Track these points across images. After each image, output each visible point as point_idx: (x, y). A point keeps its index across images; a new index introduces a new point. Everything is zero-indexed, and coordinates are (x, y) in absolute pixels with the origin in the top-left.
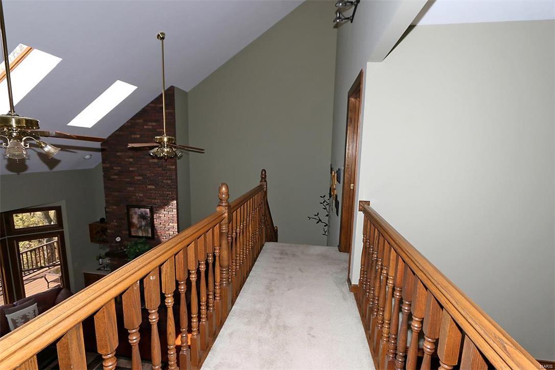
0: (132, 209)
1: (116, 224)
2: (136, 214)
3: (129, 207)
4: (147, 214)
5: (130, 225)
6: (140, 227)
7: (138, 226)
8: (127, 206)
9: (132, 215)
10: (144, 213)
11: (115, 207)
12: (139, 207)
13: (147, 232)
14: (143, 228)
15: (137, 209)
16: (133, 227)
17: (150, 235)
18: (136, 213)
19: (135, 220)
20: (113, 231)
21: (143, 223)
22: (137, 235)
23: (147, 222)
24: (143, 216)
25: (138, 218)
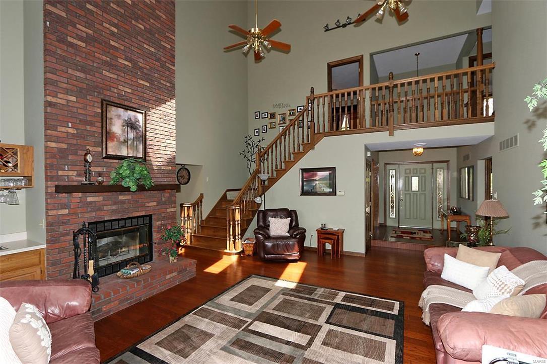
0: (114, 109)
1: (71, 131)
2: (119, 119)
3: (106, 104)
4: (138, 121)
5: (107, 135)
6: (126, 141)
7: (122, 139)
8: (102, 100)
9: (111, 119)
10: (133, 120)
11: (73, 99)
12: (127, 108)
13: (137, 150)
14: (130, 142)
15: (121, 110)
16: (113, 140)
17: (140, 155)
18: (119, 116)
19: (117, 128)
20: (64, 146)
21: (131, 135)
22: (118, 154)
23: (137, 133)
24: (131, 124)
25: (123, 126)
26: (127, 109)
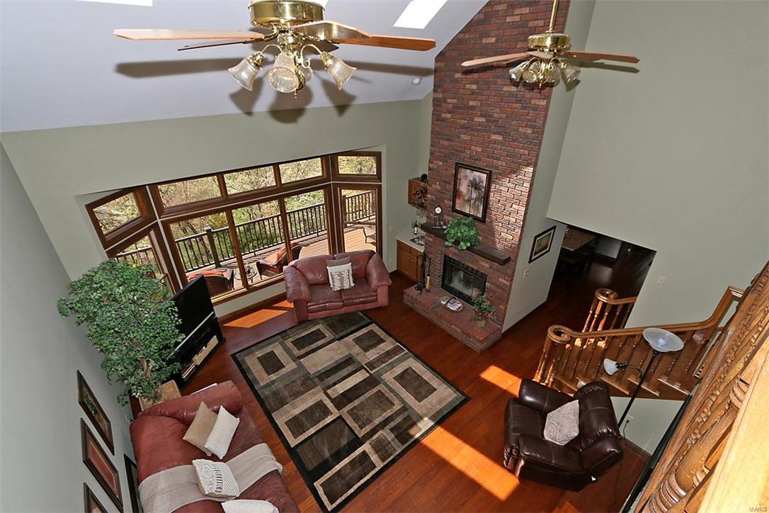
0: (463, 170)
1: (438, 188)
2: (466, 179)
3: (458, 166)
4: (482, 182)
5: (456, 193)
6: (469, 200)
7: (466, 198)
8: (457, 164)
9: (461, 179)
10: (477, 180)
11: (441, 163)
13: (478, 211)
14: (472, 202)
15: (469, 171)
16: (459, 198)
17: (480, 215)
18: (466, 177)
19: (463, 188)
20: (434, 198)
21: (474, 195)
22: (463, 210)
23: (479, 194)
24: (476, 184)
25: (469, 186)
26: (473, 170)
